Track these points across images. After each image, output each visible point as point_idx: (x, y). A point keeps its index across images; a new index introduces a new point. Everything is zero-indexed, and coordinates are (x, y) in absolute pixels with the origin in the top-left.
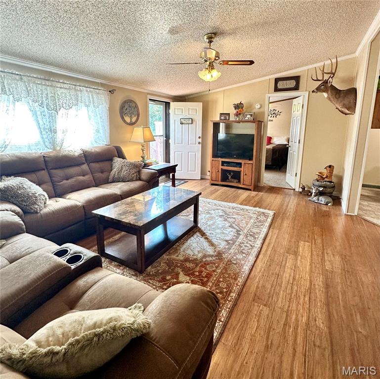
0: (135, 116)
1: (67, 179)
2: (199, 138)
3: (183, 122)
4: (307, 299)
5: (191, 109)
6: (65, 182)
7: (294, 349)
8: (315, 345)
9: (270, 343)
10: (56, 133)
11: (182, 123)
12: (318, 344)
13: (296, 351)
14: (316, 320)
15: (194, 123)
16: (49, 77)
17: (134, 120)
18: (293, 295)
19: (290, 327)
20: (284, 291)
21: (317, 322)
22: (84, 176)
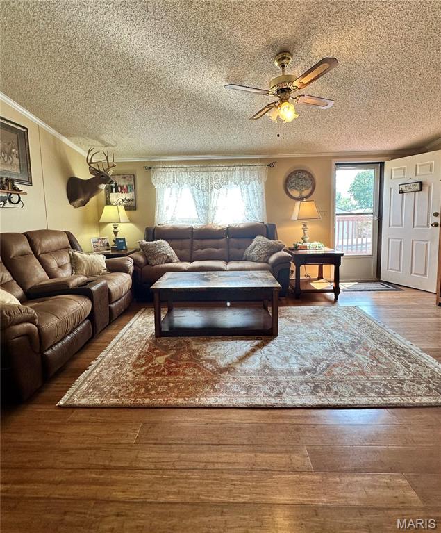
0: (308, 188)
1: (202, 249)
2: (436, 215)
3: (404, 189)
4: (172, 498)
5: (420, 166)
6: (199, 250)
7: (60, 483)
8: (65, 513)
9: (73, 452)
10: (208, 209)
11: (401, 192)
12: (68, 518)
13: (57, 485)
14: (118, 515)
15: (426, 189)
16: (207, 164)
17: (305, 193)
18: (174, 473)
19: (100, 475)
20: (179, 457)
21: (114, 518)
22: (217, 249)
